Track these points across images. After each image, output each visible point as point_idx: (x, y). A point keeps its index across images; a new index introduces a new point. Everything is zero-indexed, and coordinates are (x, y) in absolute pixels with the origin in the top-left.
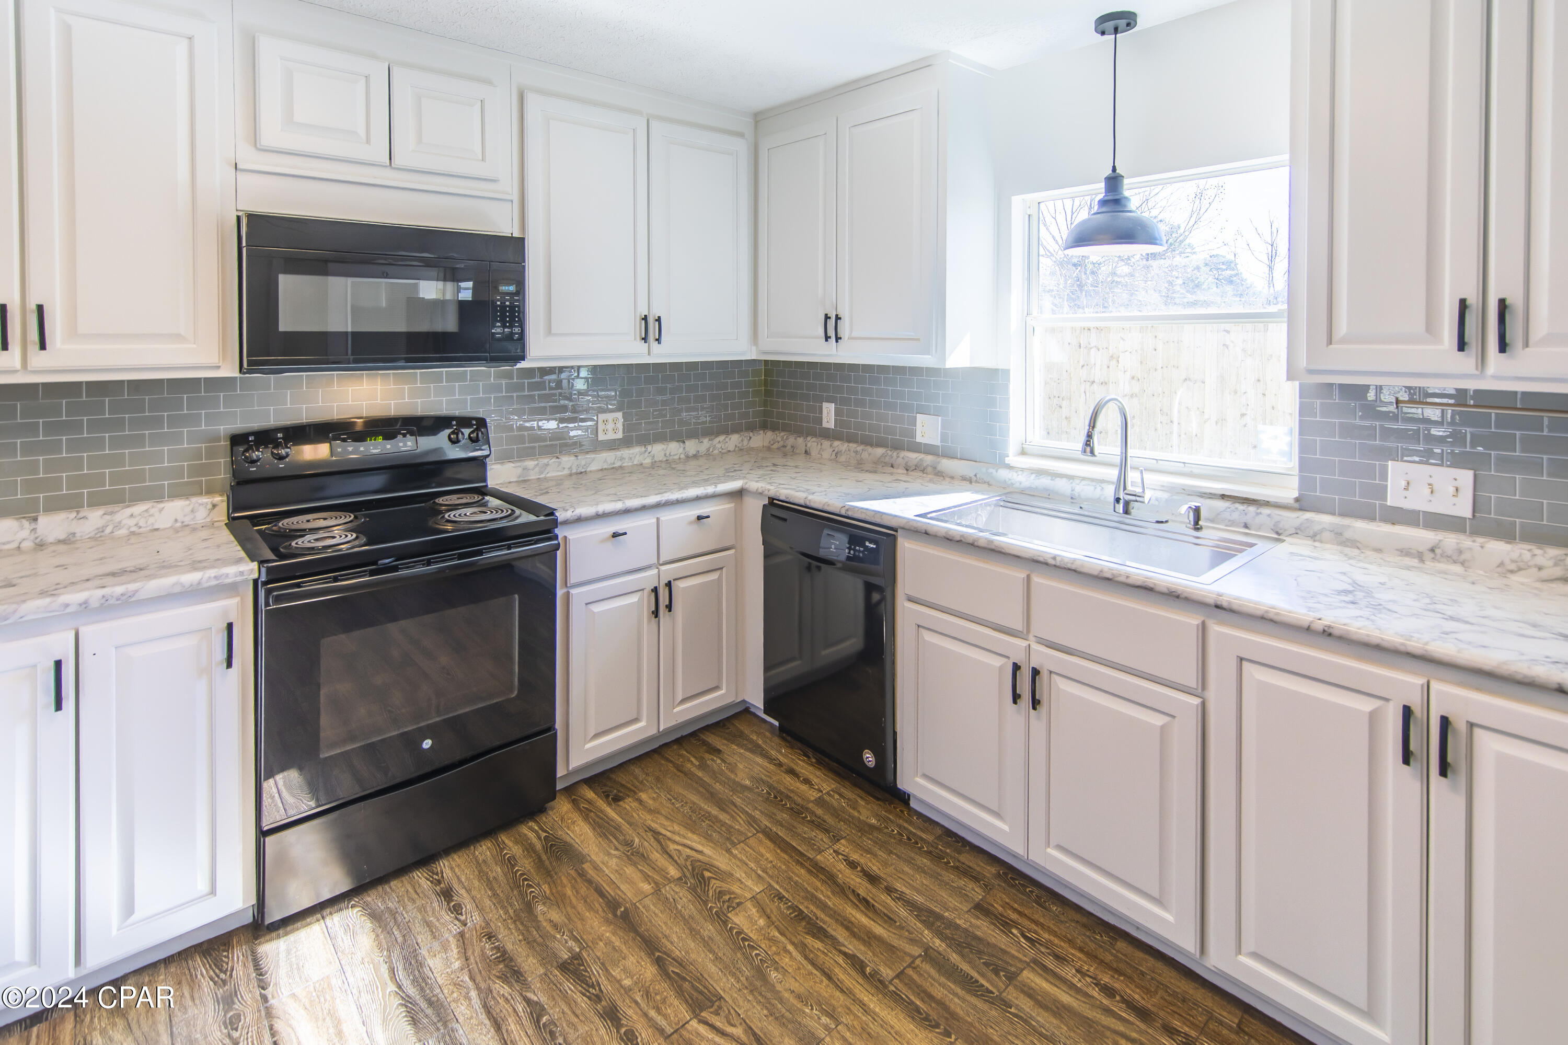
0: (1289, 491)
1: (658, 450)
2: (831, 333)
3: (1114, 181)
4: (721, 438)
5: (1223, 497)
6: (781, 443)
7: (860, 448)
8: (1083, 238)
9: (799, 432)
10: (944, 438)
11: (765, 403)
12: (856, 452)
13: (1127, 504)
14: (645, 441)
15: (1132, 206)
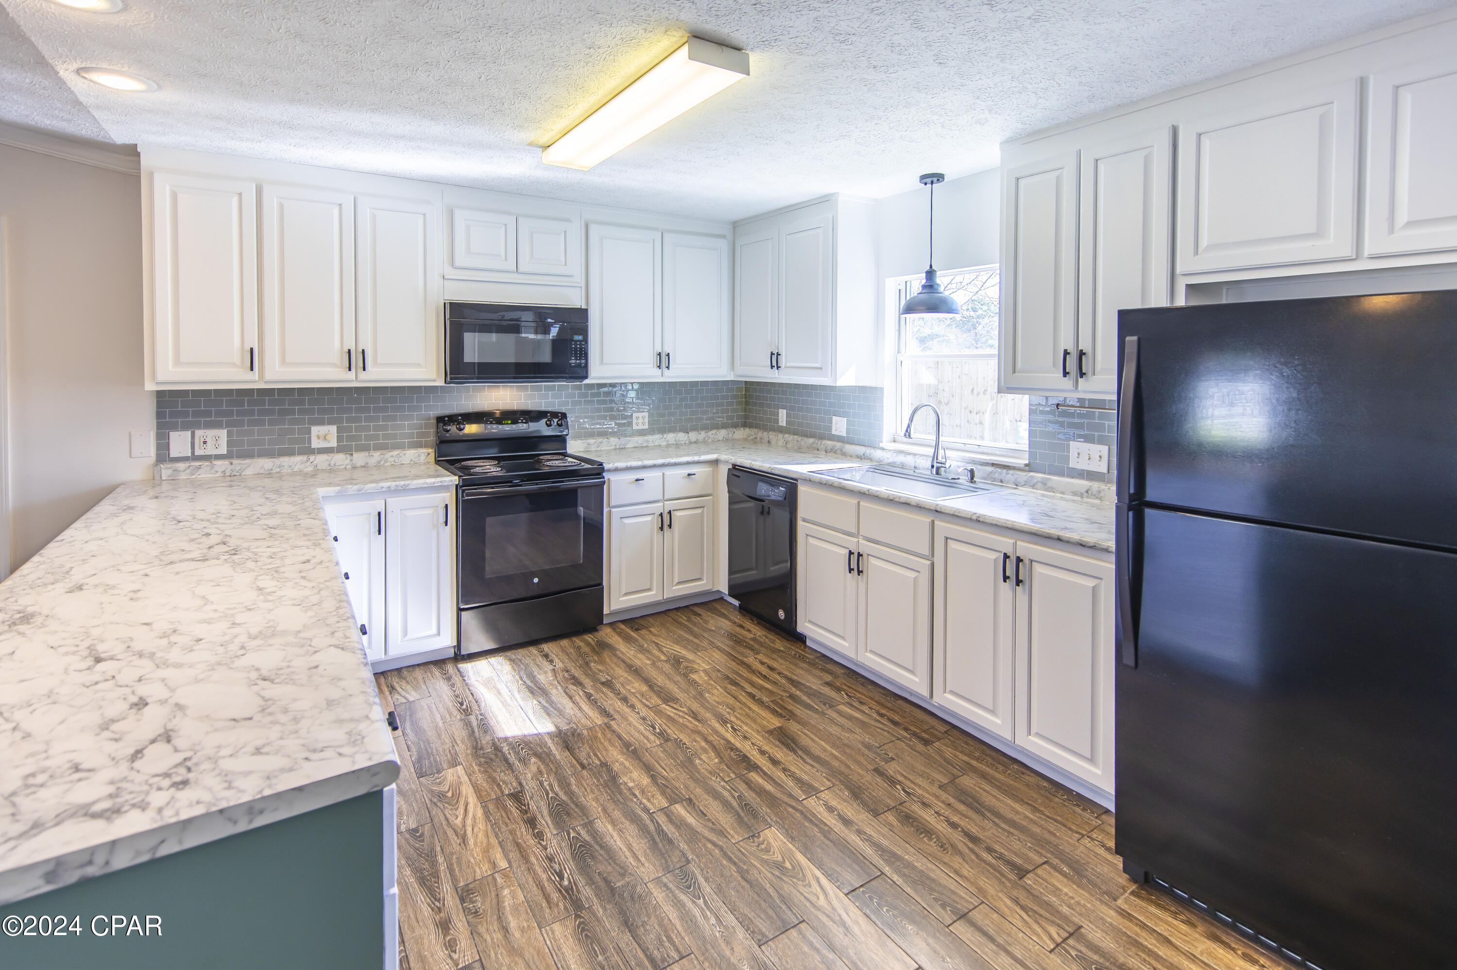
1: (671, 437)
2: (774, 364)
3: (930, 274)
4: (714, 432)
5: (993, 465)
6: (754, 436)
7: (800, 439)
8: (909, 309)
9: (765, 428)
10: (848, 431)
11: (745, 410)
12: (797, 441)
13: (938, 469)
14: (662, 431)
15: (942, 289)
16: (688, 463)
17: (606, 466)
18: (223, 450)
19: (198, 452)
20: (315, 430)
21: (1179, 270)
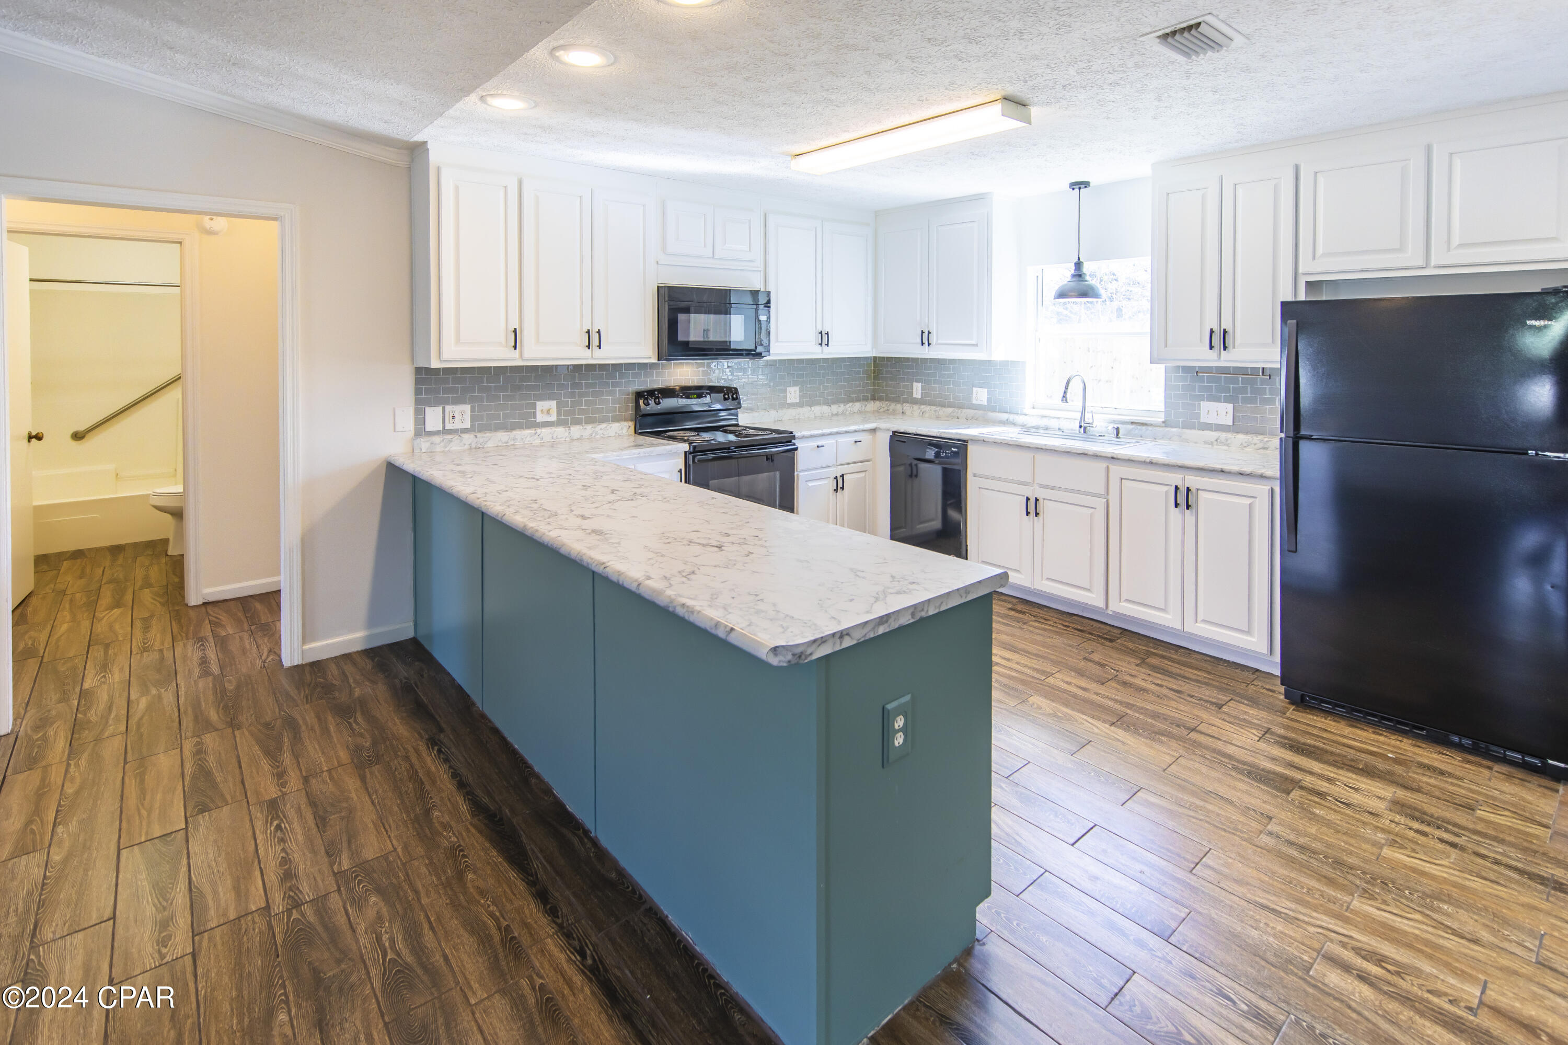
0: (1161, 418)
1: (818, 410)
2: (925, 341)
3: (1078, 265)
4: (850, 404)
5: (1132, 423)
6: (886, 408)
7: (938, 409)
8: (1062, 295)
9: (897, 401)
10: (989, 400)
11: (874, 384)
12: (935, 411)
13: (1085, 428)
14: (809, 404)
15: (1088, 278)
16: (855, 431)
17: (797, 434)
18: (467, 425)
19: (448, 427)
20: (541, 405)
21: (1301, 270)
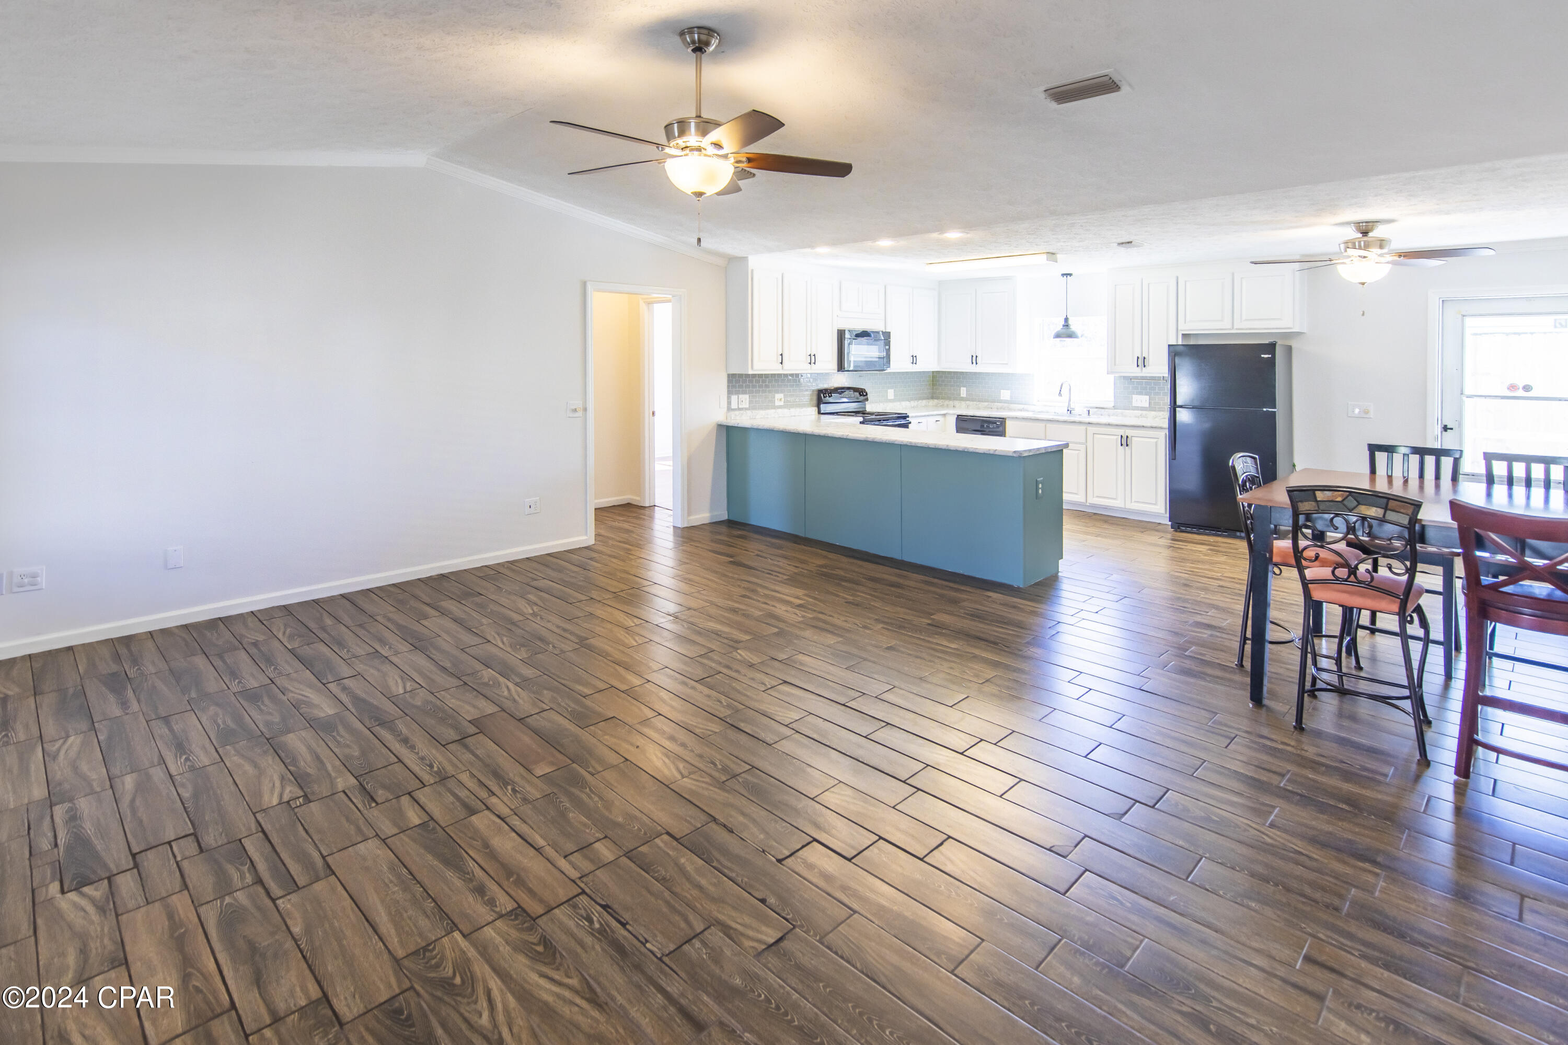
0: (1112, 404)
2: (974, 362)
3: (1066, 320)
4: (920, 401)
5: (1097, 408)
6: (942, 404)
7: (978, 403)
8: (1056, 337)
9: (949, 399)
10: (1011, 397)
11: (933, 389)
13: (1071, 409)
14: (899, 401)
15: (1071, 327)
16: (936, 415)
17: (909, 415)
18: (747, 406)
19: (740, 407)
20: (777, 396)
21: (1180, 328)
